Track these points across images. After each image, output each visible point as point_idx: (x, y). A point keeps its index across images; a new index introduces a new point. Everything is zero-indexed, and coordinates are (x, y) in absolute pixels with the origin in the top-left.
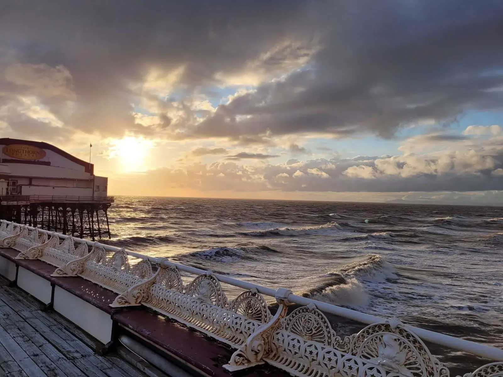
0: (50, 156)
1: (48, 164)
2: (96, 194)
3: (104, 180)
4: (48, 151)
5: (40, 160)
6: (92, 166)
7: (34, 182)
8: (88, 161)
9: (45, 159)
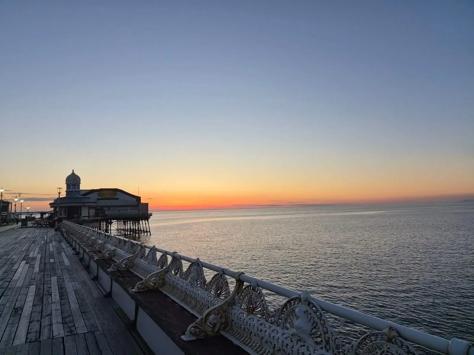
0: (119, 195)
1: (117, 199)
2: (140, 212)
3: (146, 205)
4: (118, 193)
5: (114, 197)
6: (140, 198)
7: (111, 209)
8: (137, 195)
9: (116, 197)
